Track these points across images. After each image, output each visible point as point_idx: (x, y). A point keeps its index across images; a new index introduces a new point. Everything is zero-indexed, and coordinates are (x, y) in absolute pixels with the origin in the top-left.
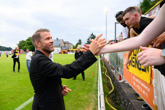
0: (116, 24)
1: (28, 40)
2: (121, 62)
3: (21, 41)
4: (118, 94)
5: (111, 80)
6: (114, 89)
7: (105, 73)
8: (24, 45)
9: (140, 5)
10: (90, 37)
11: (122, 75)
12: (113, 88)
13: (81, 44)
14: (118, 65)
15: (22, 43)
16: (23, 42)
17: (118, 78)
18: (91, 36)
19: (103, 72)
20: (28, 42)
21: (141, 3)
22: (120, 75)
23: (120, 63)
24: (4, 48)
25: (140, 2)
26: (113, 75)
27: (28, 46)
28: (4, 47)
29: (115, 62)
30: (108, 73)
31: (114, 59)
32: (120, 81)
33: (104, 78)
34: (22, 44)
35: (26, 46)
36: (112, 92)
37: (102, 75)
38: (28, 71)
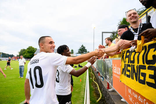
0: (103, 33)
1: (28, 49)
3: (22, 50)
8: (24, 53)
12: (101, 96)
13: (73, 53)
14: (105, 72)
15: (23, 51)
16: (24, 50)
17: (106, 86)
18: (82, 47)
19: (91, 78)
20: (28, 50)
22: (108, 83)
23: (108, 71)
26: (101, 82)
27: (28, 54)
28: (7, 54)
29: (103, 69)
31: (102, 66)
34: (23, 52)
35: (26, 54)
36: (100, 100)
38: (20, 77)
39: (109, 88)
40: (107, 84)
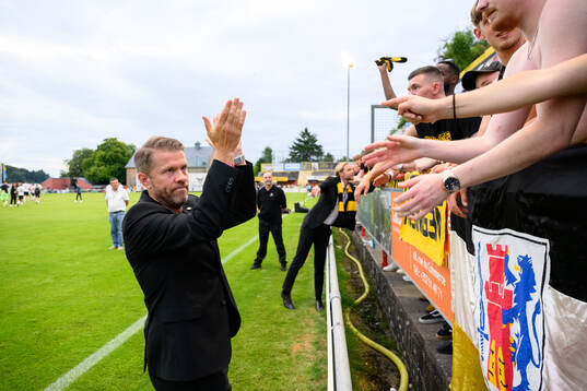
0: (376, 110)
1: (102, 148)
2: (386, 215)
3: (78, 152)
4: (378, 302)
5: (363, 266)
6: (370, 292)
7: (344, 248)
8: (90, 165)
9: (446, 50)
10: (299, 140)
11: (388, 253)
12: (367, 290)
13: (270, 162)
14: (378, 225)
15: (83, 157)
16: (87, 153)
17: (378, 261)
18: (303, 136)
19: (340, 247)
20: (103, 153)
21: (446, 45)
22: (384, 253)
23: (383, 220)
24: (19, 173)
25: (444, 43)
26: (368, 253)
27: (102, 168)
28: (22, 170)
29: (372, 216)
30: (353, 247)
31: (369, 209)
32: (385, 268)
33: (342, 262)
34: (85, 160)
35: (96, 167)
36: (364, 300)
37: (337, 255)
38: (113, 246)
39: (385, 264)
40: (382, 255)
